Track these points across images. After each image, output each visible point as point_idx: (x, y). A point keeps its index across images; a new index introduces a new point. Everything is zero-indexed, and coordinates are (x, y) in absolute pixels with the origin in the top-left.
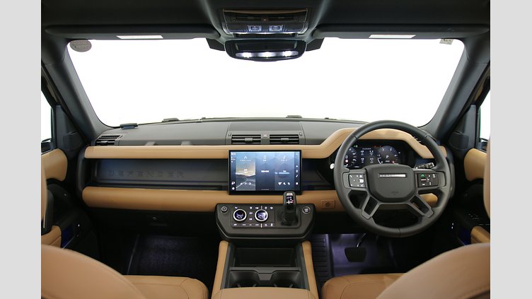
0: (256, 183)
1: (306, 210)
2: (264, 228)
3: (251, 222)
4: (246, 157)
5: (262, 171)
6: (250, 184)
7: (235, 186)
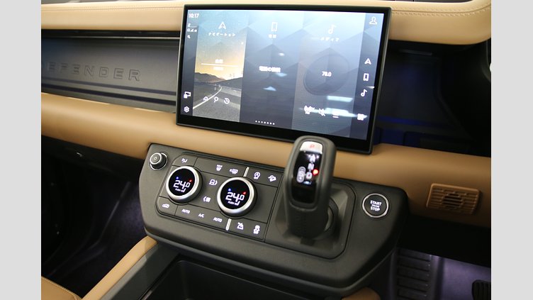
0: (244, 101)
1: (376, 206)
2: (234, 233)
3: (206, 208)
4: (222, 26)
5: (262, 69)
6: (227, 101)
7: (190, 103)
